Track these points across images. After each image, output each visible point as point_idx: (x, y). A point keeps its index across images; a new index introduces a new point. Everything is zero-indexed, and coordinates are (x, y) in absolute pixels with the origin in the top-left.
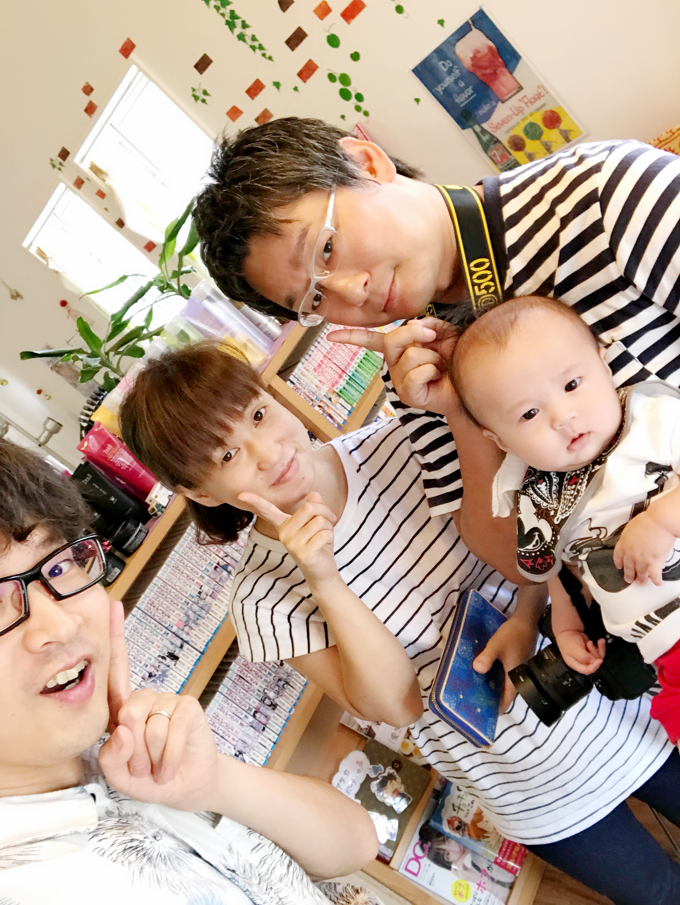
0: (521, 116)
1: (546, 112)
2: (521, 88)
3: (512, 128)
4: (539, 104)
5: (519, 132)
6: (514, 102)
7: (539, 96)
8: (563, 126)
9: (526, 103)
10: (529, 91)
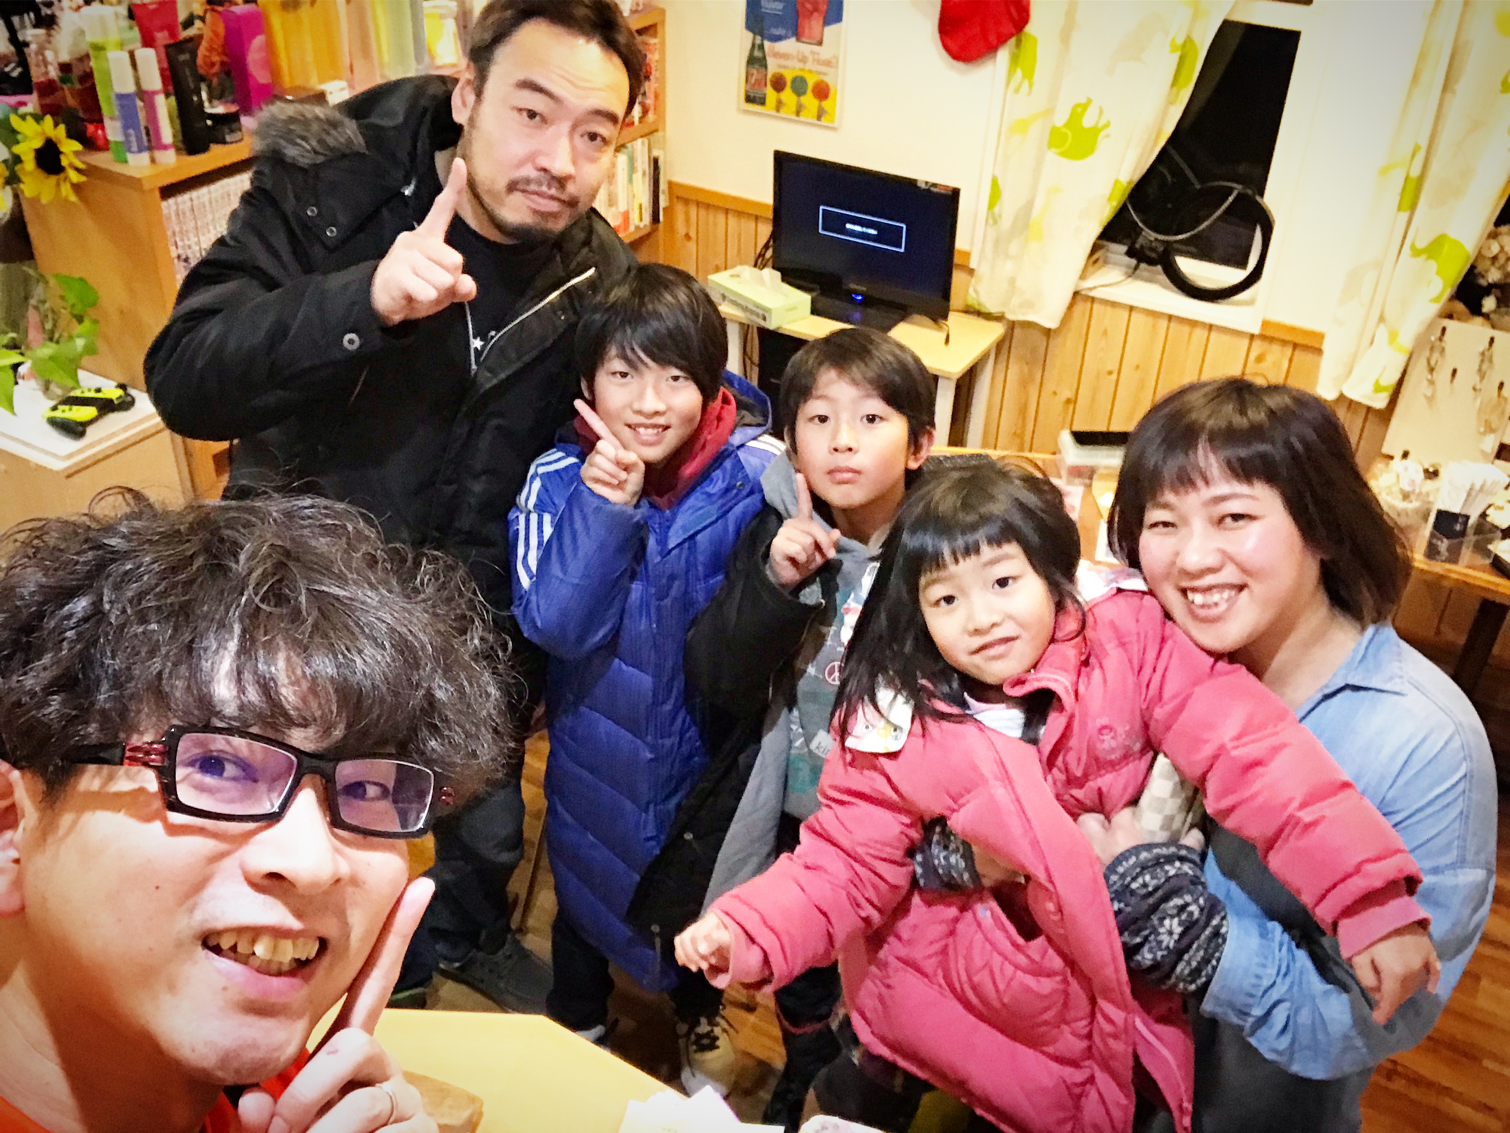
0: (801, 65)
1: (822, 81)
2: (820, 43)
3: (785, 67)
4: (823, 69)
5: (789, 76)
6: (805, 49)
7: (828, 63)
8: (826, 104)
9: (814, 60)
10: (824, 52)
